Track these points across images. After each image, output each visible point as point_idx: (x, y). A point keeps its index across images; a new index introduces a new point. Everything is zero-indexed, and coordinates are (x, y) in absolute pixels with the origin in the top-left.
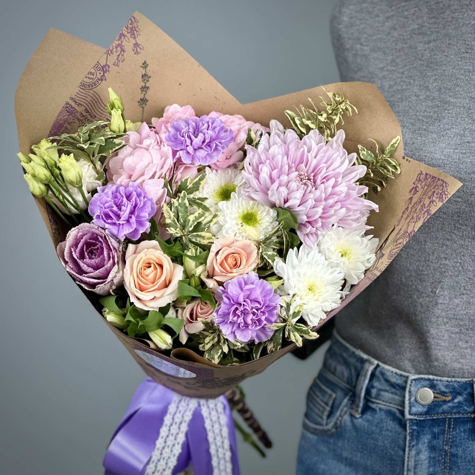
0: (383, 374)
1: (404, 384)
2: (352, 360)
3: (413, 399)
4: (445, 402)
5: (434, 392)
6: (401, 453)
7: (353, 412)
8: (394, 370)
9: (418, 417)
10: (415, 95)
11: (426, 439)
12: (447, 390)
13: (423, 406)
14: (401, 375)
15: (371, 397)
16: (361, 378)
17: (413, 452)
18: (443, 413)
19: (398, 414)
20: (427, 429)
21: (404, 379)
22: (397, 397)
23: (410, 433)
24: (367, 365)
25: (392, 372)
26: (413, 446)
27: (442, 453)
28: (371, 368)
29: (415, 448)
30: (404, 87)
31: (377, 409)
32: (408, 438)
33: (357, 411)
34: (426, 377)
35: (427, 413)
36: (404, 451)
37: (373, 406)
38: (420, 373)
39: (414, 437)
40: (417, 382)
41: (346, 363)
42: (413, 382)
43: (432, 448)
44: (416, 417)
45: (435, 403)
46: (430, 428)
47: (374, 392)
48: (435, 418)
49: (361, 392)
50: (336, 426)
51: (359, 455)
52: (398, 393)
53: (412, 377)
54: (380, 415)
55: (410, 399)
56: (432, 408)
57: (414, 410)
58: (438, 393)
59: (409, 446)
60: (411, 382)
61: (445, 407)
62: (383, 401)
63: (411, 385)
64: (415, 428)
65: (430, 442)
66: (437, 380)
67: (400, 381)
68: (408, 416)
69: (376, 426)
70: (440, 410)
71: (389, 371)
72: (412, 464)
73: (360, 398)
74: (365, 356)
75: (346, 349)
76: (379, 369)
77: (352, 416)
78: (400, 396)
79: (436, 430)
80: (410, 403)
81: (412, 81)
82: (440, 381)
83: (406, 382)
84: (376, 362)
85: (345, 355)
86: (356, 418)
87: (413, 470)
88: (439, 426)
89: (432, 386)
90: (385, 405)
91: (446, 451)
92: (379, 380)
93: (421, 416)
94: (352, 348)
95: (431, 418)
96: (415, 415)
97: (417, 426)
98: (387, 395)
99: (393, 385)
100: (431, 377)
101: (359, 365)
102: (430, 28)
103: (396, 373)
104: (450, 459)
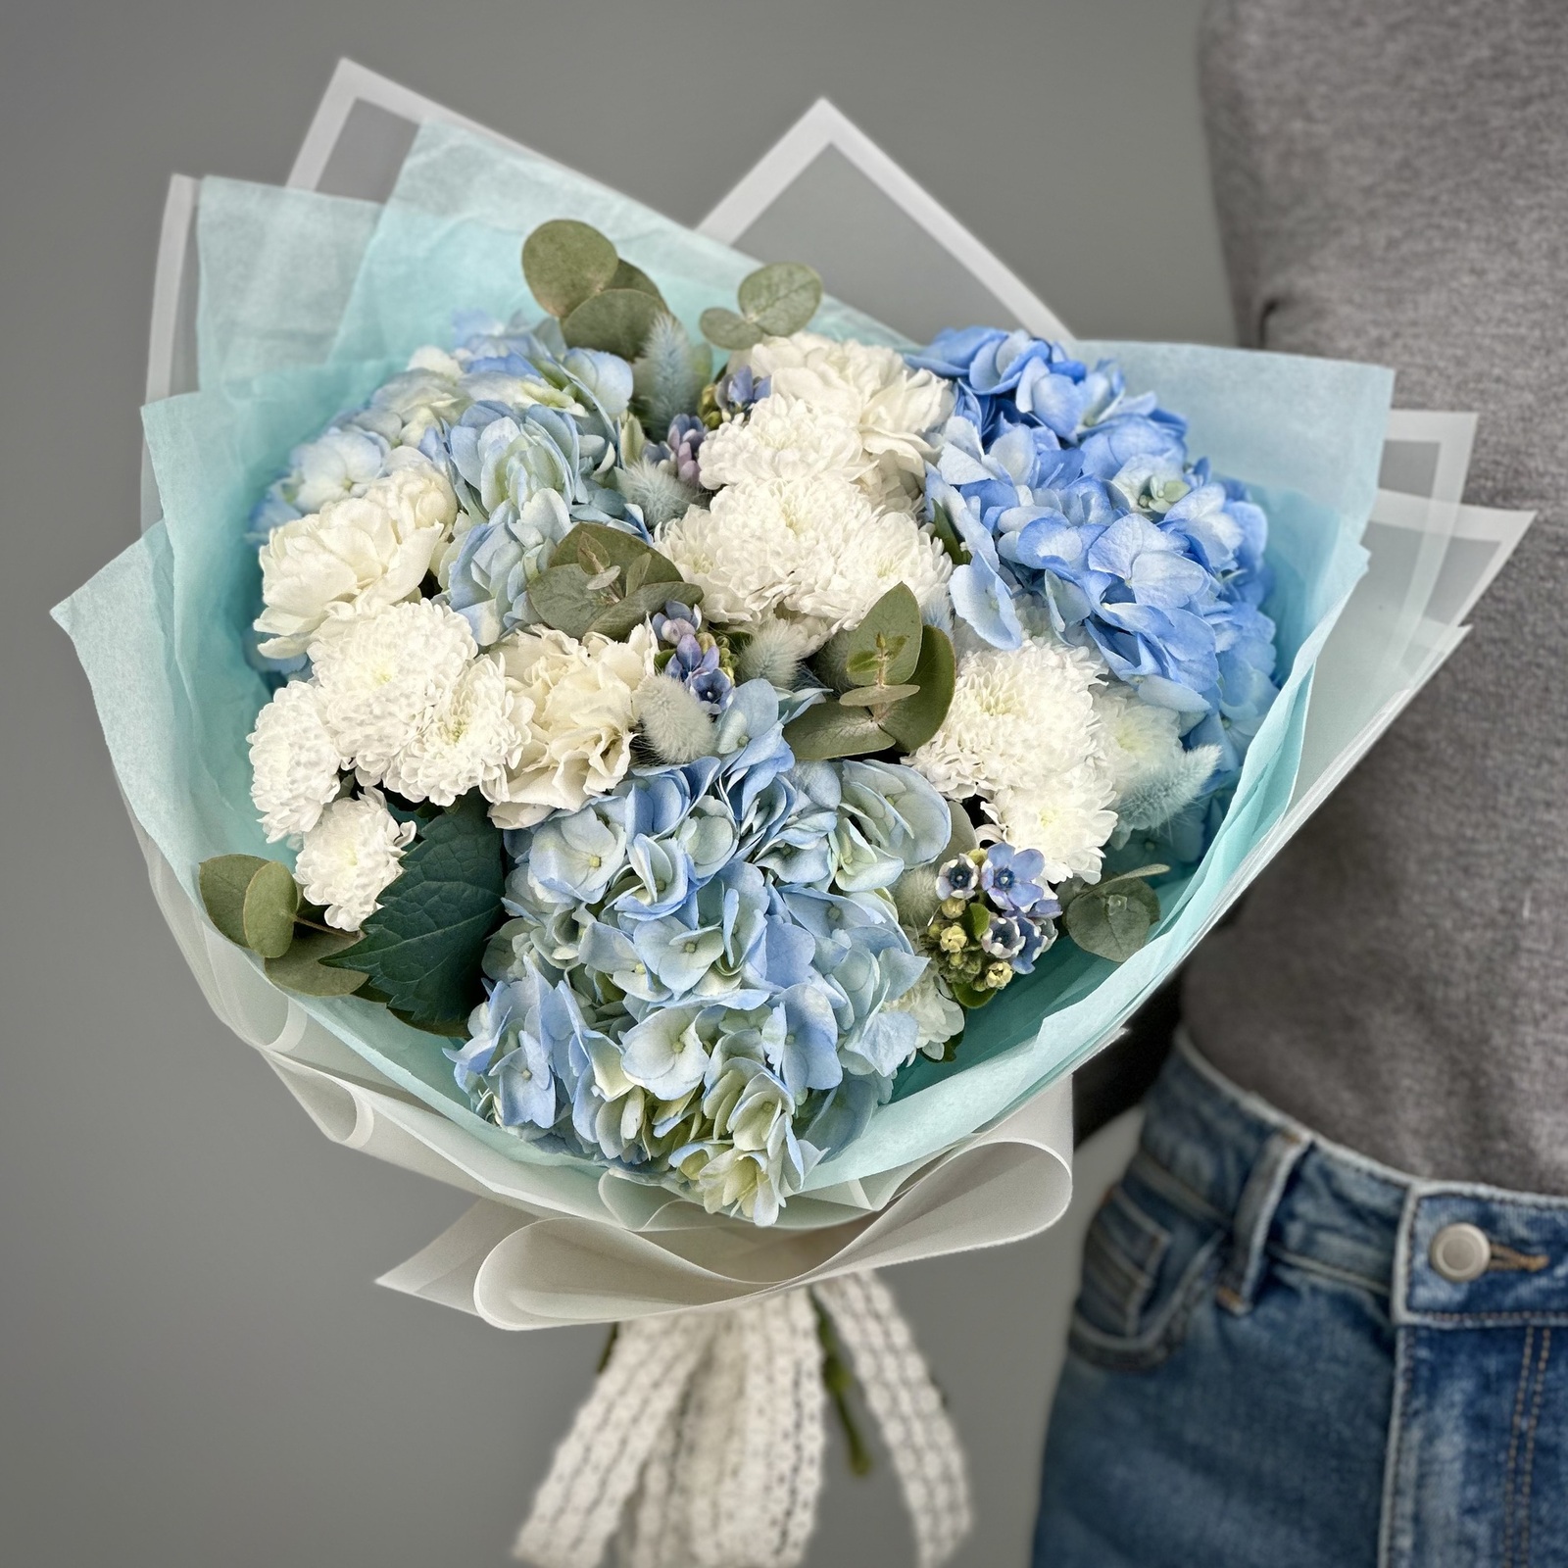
0: (1327, 1175)
1: (1393, 1211)
2: (1230, 1129)
3: (1421, 1259)
4: (1525, 1273)
5: (1491, 1242)
6: (1374, 1434)
7: (1225, 1295)
8: (1366, 1163)
9: (1435, 1319)
10: (1473, 271)
11: (1458, 1390)
12: (1533, 1236)
13: (1454, 1283)
14: (1386, 1182)
15: (1285, 1248)
16: (1256, 1186)
17: (1416, 1434)
18: (1519, 1308)
19: (1370, 1307)
20: (1463, 1358)
21: (1395, 1194)
22: (1369, 1253)
23: (1407, 1370)
24: (1275, 1145)
25: (1358, 1170)
26: (1416, 1413)
27: (1507, 1438)
28: (1291, 1155)
29: (1422, 1419)
30: (1437, 244)
31: (1305, 1290)
32: (1400, 1386)
33: (1237, 1292)
34: (1466, 1188)
35: (1464, 1308)
36: (1385, 1427)
37: (1291, 1277)
38: (1449, 1176)
39: (1421, 1386)
40: (1437, 1205)
41: (1208, 1136)
42: (1426, 1204)
43: (1479, 1423)
44: (1429, 1320)
45: (1491, 1276)
46: (1472, 1356)
47: (1295, 1232)
48: (1490, 1323)
49: (1252, 1229)
50: (1168, 1341)
51: (1237, 1436)
52: (1375, 1236)
53: (1423, 1187)
54: (1311, 1309)
55: (1410, 1261)
56: (1485, 1290)
57: (1423, 1294)
58: (1502, 1244)
59: (1403, 1414)
60: (1418, 1204)
61: (1525, 1291)
62: (1325, 1263)
63: (1415, 1215)
64: (1423, 1353)
65: (1470, 1403)
66: (1502, 1202)
67: (1379, 1200)
68: (1402, 1315)
69: (1299, 1343)
70: (1509, 1299)
71: (1346, 1165)
72: (1410, 1470)
73: (1247, 1250)
74: (1273, 1116)
75: (1212, 1091)
76: (1314, 1159)
77: (1221, 1309)
78: (1380, 1248)
79: (1493, 1364)
80: (1411, 1272)
81: (1463, 226)
82: (1513, 1203)
83: (1400, 1203)
84: (1306, 1136)
85: (1207, 1110)
86: (1231, 1314)
87: (1411, 1491)
88: (1502, 1351)
89: (1487, 1220)
90: (1330, 1277)
91: (1522, 1436)
92: (1312, 1192)
93: (1447, 1316)
94: (1230, 1089)
95: (1477, 1324)
96: (1426, 1310)
97: (1431, 1348)
98: (1335, 1244)
99: (1358, 1213)
100: (1483, 1190)
101: (1250, 1144)
102: (1529, 58)
103: (1371, 1176)
104: (1534, 1462)
